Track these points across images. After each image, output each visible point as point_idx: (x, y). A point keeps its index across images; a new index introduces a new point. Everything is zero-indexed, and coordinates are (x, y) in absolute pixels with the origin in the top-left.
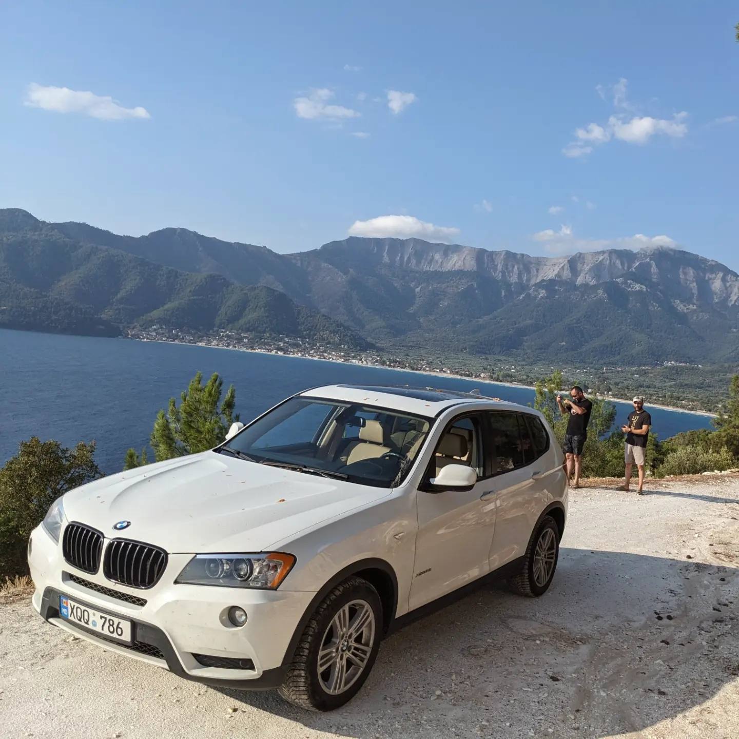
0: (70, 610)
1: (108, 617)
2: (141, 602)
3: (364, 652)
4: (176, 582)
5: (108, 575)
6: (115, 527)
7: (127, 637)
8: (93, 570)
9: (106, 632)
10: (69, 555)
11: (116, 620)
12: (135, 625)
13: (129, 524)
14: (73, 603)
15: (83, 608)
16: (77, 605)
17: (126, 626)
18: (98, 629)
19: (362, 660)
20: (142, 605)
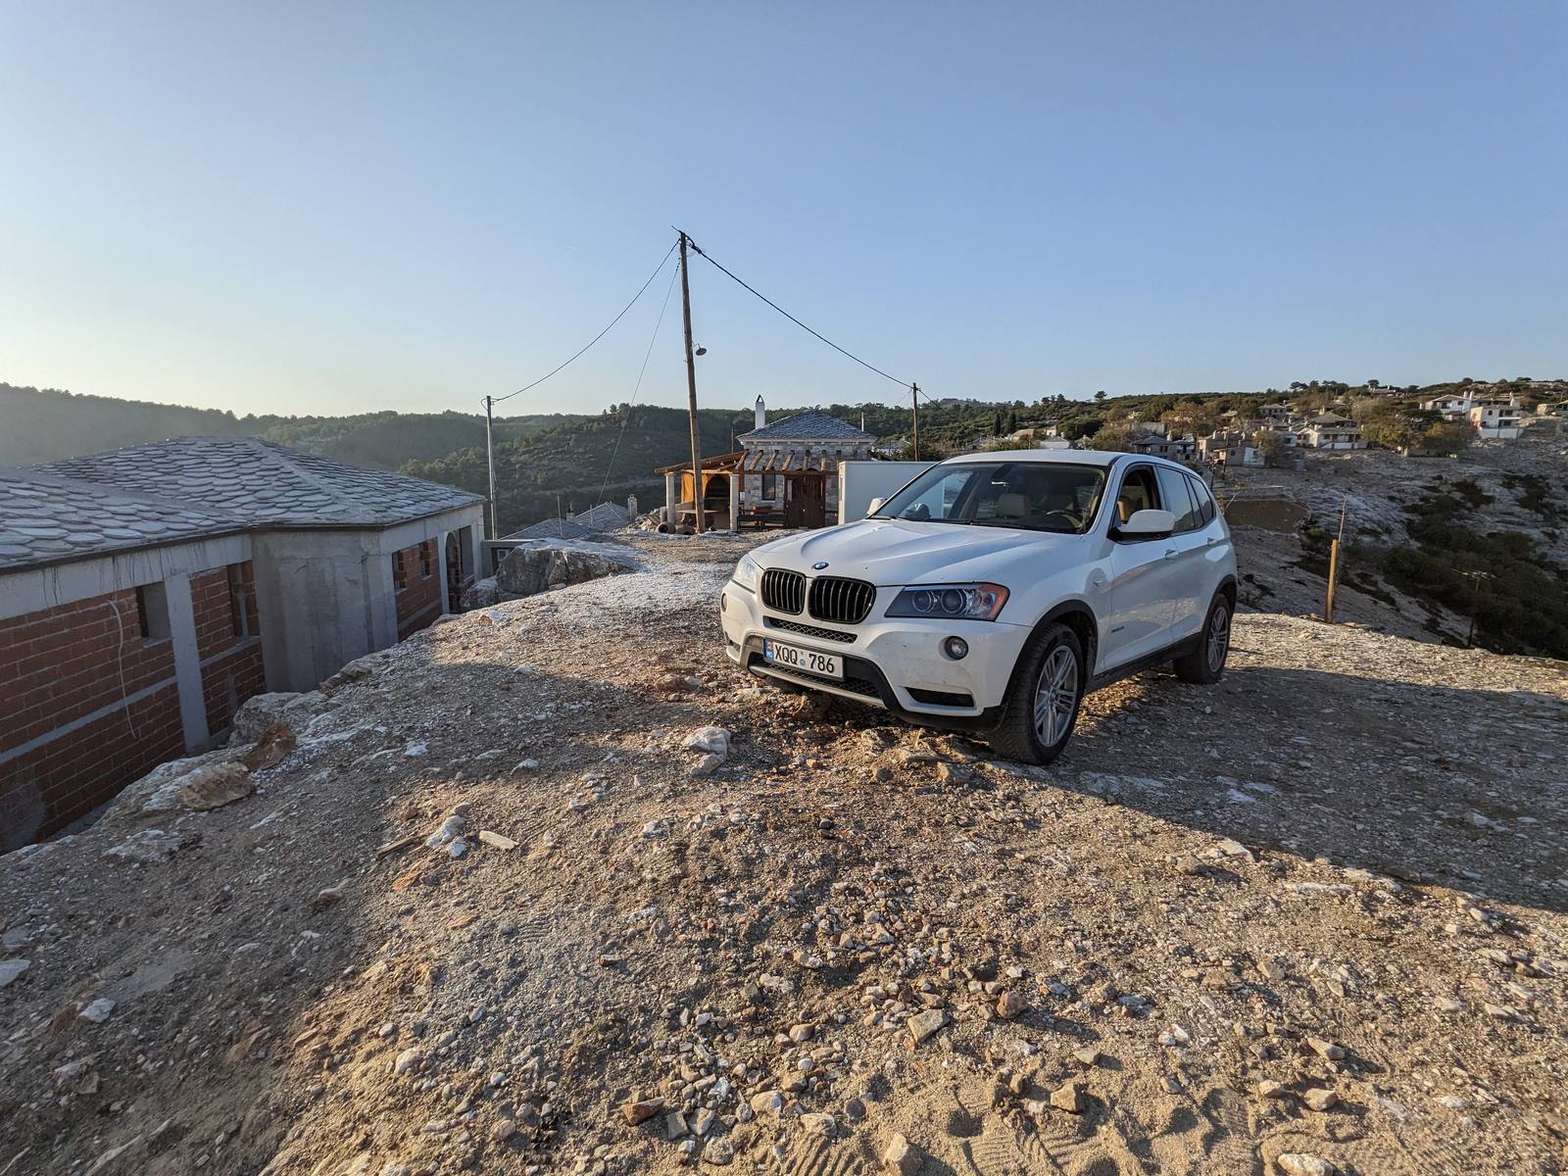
0: (775, 652)
1: (818, 655)
2: (851, 638)
3: (1070, 698)
4: (886, 616)
5: (814, 613)
6: (814, 567)
7: (839, 673)
8: (796, 610)
9: (816, 670)
10: (768, 601)
11: (827, 657)
12: (847, 660)
13: (827, 565)
14: (779, 645)
15: (790, 648)
16: (783, 646)
17: (838, 662)
18: (807, 667)
19: (1069, 706)
20: (850, 641)
